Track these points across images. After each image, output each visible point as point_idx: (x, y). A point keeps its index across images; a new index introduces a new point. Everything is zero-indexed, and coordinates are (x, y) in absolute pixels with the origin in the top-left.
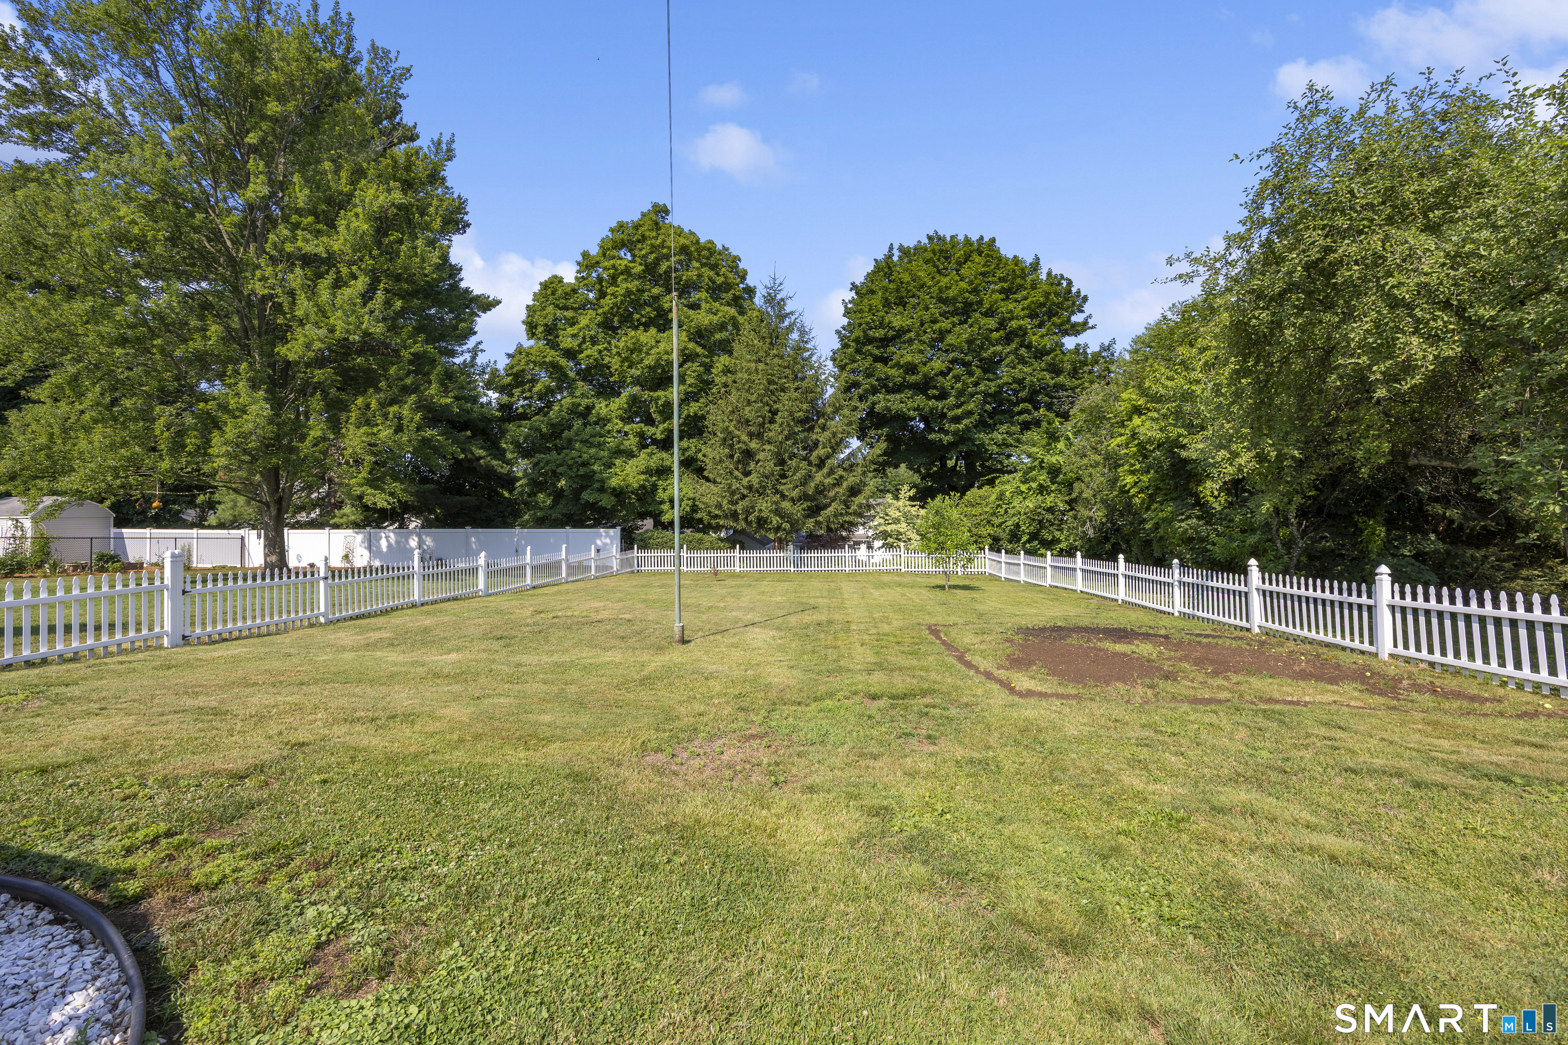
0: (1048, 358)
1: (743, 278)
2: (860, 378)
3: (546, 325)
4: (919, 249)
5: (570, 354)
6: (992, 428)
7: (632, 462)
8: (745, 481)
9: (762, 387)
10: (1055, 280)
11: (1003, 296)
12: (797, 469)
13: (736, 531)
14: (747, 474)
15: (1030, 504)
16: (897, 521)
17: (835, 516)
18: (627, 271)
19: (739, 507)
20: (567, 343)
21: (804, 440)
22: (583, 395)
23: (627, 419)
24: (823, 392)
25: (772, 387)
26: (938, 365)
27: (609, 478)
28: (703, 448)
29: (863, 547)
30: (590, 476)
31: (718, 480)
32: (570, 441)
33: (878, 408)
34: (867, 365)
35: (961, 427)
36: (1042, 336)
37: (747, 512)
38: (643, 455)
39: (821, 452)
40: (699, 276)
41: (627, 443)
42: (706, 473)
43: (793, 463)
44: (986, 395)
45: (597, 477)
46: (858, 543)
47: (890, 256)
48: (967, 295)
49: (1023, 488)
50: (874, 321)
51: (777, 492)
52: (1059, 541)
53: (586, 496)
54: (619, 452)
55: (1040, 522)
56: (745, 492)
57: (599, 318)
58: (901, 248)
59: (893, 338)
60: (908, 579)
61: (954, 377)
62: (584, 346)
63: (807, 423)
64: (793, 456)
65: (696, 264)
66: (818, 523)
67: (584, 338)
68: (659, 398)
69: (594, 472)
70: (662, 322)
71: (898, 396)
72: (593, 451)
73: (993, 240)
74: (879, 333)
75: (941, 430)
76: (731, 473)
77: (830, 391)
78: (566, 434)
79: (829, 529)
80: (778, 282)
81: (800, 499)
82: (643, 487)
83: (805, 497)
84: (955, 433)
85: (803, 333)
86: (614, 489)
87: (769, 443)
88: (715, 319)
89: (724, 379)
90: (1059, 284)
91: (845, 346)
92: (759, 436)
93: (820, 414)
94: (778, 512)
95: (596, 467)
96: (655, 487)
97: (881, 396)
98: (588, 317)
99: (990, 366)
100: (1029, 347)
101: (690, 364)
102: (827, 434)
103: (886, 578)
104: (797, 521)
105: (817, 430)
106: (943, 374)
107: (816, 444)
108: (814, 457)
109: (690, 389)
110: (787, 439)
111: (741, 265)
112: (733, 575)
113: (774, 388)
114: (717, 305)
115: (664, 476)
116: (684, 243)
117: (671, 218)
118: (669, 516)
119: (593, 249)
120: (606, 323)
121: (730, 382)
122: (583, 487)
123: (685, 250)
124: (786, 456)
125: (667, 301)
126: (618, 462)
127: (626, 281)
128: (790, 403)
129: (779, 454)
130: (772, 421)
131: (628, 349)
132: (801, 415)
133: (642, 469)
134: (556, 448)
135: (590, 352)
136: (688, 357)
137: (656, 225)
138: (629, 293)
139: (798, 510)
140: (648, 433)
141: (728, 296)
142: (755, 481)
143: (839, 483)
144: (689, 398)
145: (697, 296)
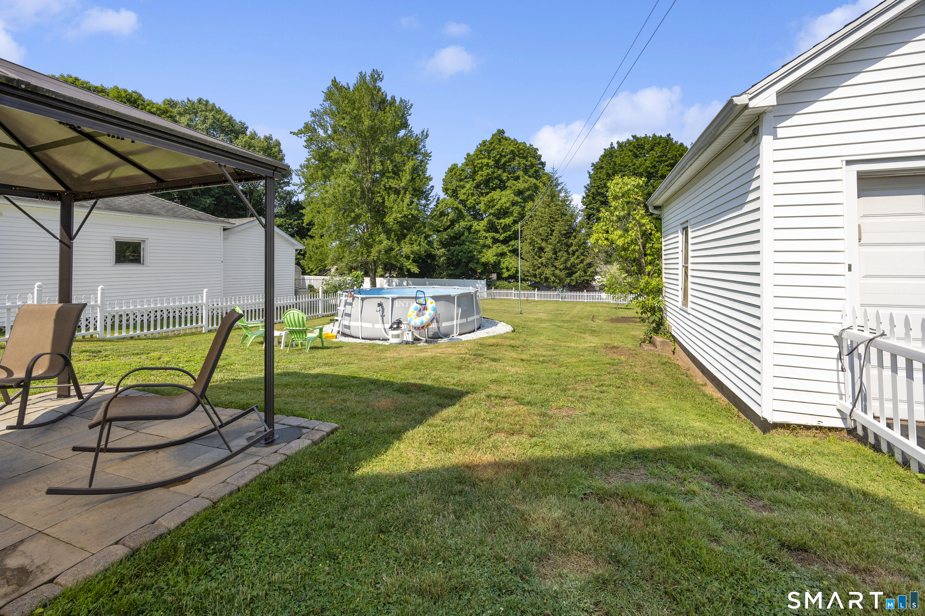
1: (540, 159)
2: (594, 212)
3: (453, 189)
4: (627, 143)
5: (463, 202)
7: (490, 251)
8: (540, 260)
9: (547, 220)
12: (562, 256)
13: (535, 282)
14: (540, 257)
17: (580, 277)
18: (487, 165)
19: (537, 272)
20: (462, 197)
21: (566, 243)
22: (469, 221)
23: (487, 231)
24: (575, 218)
25: (552, 220)
27: (481, 258)
28: (520, 244)
30: (473, 257)
31: (528, 260)
32: (464, 241)
34: (597, 205)
37: (541, 274)
38: (494, 248)
39: (573, 248)
40: (519, 163)
41: (487, 242)
42: (522, 256)
43: (561, 253)
45: (476, 257)
47: (612, 148)
50: (601, 184)
51: (553, 266)
53: (471, 265)
54: (484, 246)
56: (540, 265)
57: (474, 185)
58: (618, 143)
62: (469, 198)
63: (568, 235)
64: (560, 250)
65: (517, 158)
66: (572, 280)
67: (468, 194)
68: (501, 223)
69: (474, 255)
70: (502, 186)
72: (473, 246)
73: (669, 135)
74: (604, 190)
76: (533, 257)
77: (579, 219)
78: (462, 238)
79: (577, 283)
80: (555, 170)
81: (564, 269)
82: (495, 262)
83: (566, 268)
85: (566, 192)
86: (483, 263)
87: (550, 244)
88: (526, 185)
89: (530, 214)
91: (588, 196)
92: (546, 241)
93: (575, 230)
94: (554, 275)
95: (475, 253)
96: (500, 262)
98: (470, 184)
101: (515, 207)
102: (576, 240)
103: (604, 305)
104: (562, 279)
105: (572, 238)
107: (571, 244)
108: (570, 250)
109: (515, 219)
110: (558, 243)
111: (539, 153)
112: (534, 301)
113: (553, 220)
114: (527, 177)
115: (504, 257)
116: (512, 148)
117: (506, 135)
118: (506, 275)
119: (472, 153)
120: (478, 186)
121: (533, 215)
122: (469, 262)
123: (512, 152)
124: (558, 250)
125: (504, 176)
126: (484, 251)
127: (487, 169)
128: (559, 227)
129: (554, 249)
130: (551, 235)
131: (489, 201)
132: (565, 232)
133: (494, 254)
134: (457, 244)
135: (471, 201)
136: (513, 204)
137: (500, 140)
138: (488, 174)
139: (563, 274)
140: (497, 237)
141: (532, 171)
142: (544, 261)
143: (582, 262)
144: (515, 222)
145: (518, 173)
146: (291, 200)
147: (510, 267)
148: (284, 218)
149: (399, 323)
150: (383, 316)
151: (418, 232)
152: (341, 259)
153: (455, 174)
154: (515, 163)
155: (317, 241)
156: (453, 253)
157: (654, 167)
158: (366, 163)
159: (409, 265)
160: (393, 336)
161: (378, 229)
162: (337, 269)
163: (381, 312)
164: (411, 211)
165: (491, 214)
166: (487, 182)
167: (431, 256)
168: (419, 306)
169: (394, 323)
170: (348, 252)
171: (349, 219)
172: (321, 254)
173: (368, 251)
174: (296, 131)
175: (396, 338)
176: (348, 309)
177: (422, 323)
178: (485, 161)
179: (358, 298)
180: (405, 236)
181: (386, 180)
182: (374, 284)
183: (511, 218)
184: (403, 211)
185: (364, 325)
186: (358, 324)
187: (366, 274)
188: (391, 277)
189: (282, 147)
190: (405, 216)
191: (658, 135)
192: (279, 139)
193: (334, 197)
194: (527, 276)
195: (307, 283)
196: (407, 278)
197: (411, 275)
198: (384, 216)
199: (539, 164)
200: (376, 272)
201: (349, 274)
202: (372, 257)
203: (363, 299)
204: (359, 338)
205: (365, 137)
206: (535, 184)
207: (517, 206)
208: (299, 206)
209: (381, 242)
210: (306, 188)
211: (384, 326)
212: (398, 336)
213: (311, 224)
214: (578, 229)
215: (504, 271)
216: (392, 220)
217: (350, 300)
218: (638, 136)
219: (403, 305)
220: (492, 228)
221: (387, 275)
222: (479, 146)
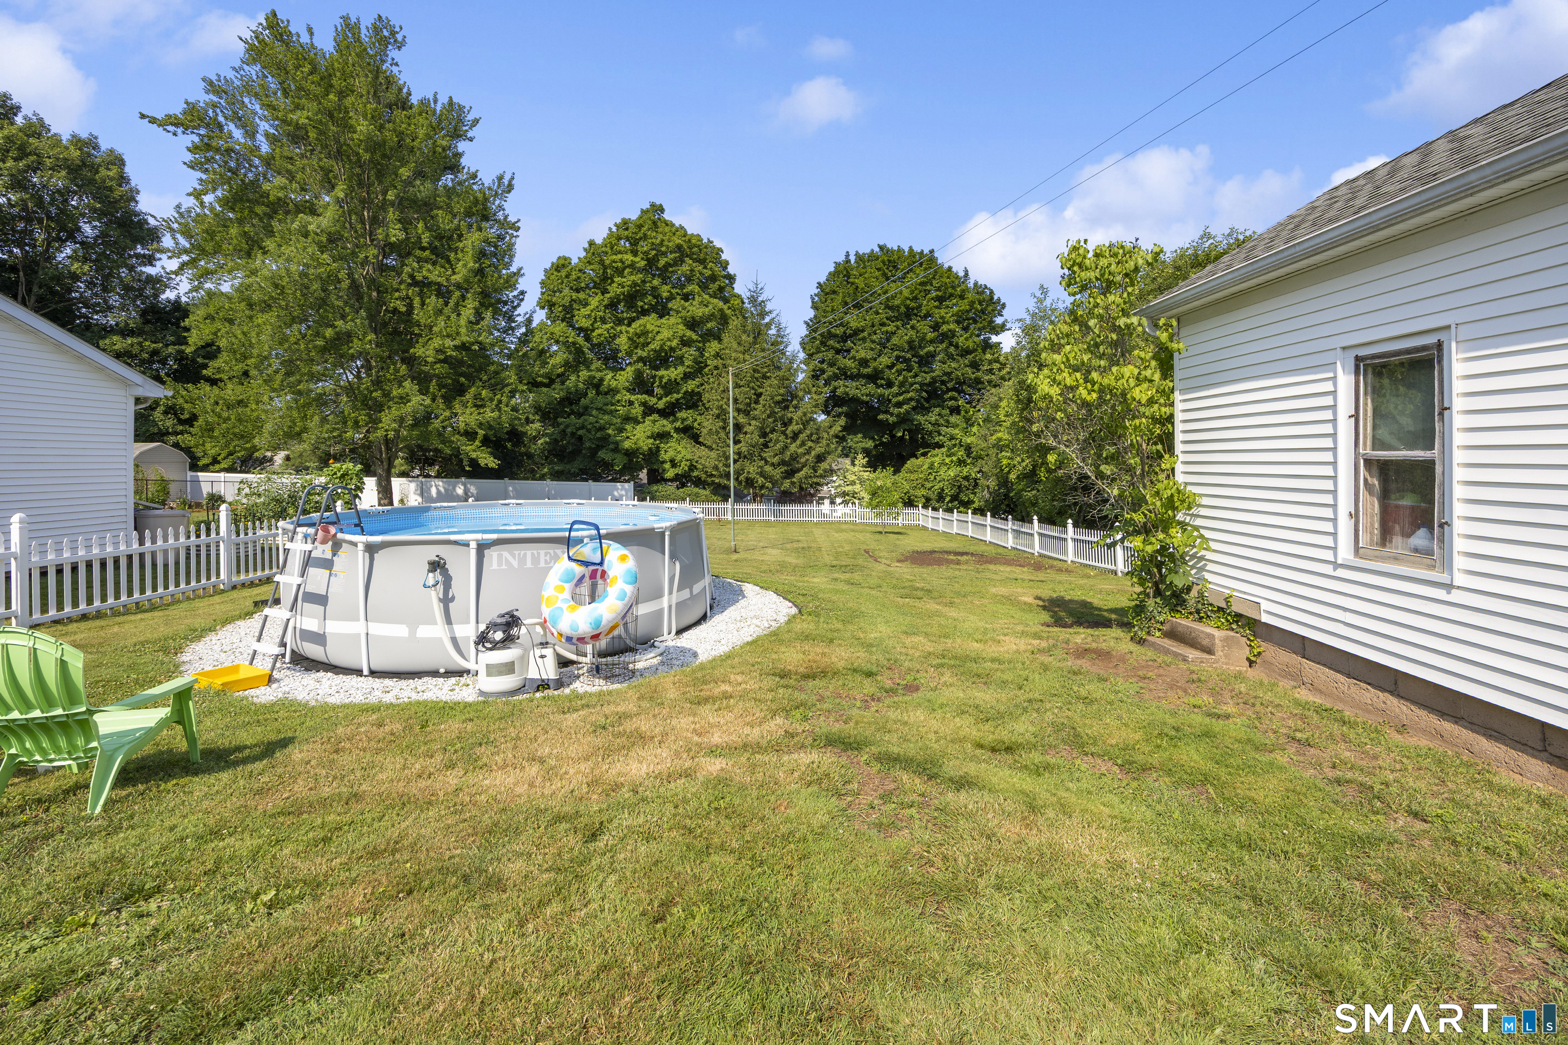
0: (970, 357)
1: (725, 268)
2: (825, 366)
3: (563, 306)
4: (872, 257)
5: (586, 333)
6: (927, 410)
7: (639, 428)
8: (736, 448)
9: (748, 375)
10: (980, 289)
11: (936, 304)
12: (777, 441)
14: (737, 443)
15: (952, 473)
16: (853, 483)
17: (806, 478)
18: (632, 266)
20: (585, 323)
21: (782, 418)
22: (599, 370)
23: (631, 391)
24: (795, 375)
25: (756, 375)
26: (885, 360)
27: (623, 441)
28: (699, 418)
29: (827, 502)
30: (606, 439)
31: (714, 446)
32: (586, 408)
33: (839, 392)
34: (830, 356)
35: (902, 410)
36: (966, 339)
37: (739, 473)
38: (647, 422)
39: (794, 427)
40: (692, 270)
41: (633, 412)
42: (701, 440)
43: (773, 436)
44: (922, 384)
45: (612, 439)
46: (822, 498)
47: (848, 261)
48: (908, 302)
49: (947, 460)
50: (835, 320)
51: (761, 458)
52: (973, 502)
53: (602, 454)
54: (627, 419)
55: (959, 487)
57: (606, 302)
58: (857, 254)
59: (851, 336)
60: (861, 527)
61: (897, 371)
62: (596, 325)
63: (784, 404)
64: (773, 431)
65: (688, 261)
66: (793, 483)
67: (595, 319)
68: (661, 377)
69: (609, 435)
70: (662, 311)
71: (854, 384)
72: (606, 417)
73: (932, 251)
74: (839, 331)
75: (887, 412)
76: (725, 442)
77: (801, 377)
78: (583, 401)
79: (801, 488)
80: (754, 290)
81: (779, 465)
82: (650, 449)
83: (783, 463)
84: (898, 416)
85: (779, 327)
86: (626, 450)
87: (754, 418)
88: (707, 310)
89: (715, 362)
90: (983, 292)
91: (812, 336)
92: (747, 413)
93: (794, 396)
94: (762, 474)
95: (610, 432)
96: (658, 449)
97: (841, 382)
98: (597, 299)
99: (926, 361)
100: (957, 347)
101: (686, 348)
102: (799, 413)
103: (844, 527)
104: (777, 481)
105: (791, 409)
106: (890, 367)
107: (791, 420)
108: (789, 432)
109: (687, 370)
110: (769, 417)
111: (724, 257)
113: (758, 376)
114: (707, 297)
115: (665, 440)
116: (678, 241)
117: (667, 216)
118: (670, 474)
119: (599, 241)
120: (612, 305)
121: (720, 366)
122: (599, 448)
123: (679, 247)
124: (768, 430)
125: (665, 291)
126: (628, 427)
127: (631, 274)
128: (770, 389)
129: (762, 428)
130: (757, 402)
131: (636, 334)
132: (779, 398)
133: (649, 433)
134: (573, 412)
135: (601, 331)
136: (685, 343)
137: (654, 223)
138: (635, 284)
139: (777, 473)
140: (651, 403)
141: (714, 287)
142: (744, 449)
143: (808, 452)
144: (687, 376)
145: (690, 288)
146: (156, 296)
147: (678, 458)
148: (139, 335)
149: (511, 622)
150: (446, 600)
151: (493, 381)
152: (299, 434)
153: (567, 276)
154: (685, 268)
155: (231, 391)
156: (564, 431)
157: (915, 298)
158: (363, 223)
159: (474, 451)
160: (493, 670)
161: (397, 371)
162: (288, 458)
163: (440, 587)
164: (479, 335)
165: (641, 359)
166: (631, 298)
167: (515, 435)
168: (578, 569)
169: (492, 626)
170: (316, 418)
171: (320, 343)
172: (240, 420)
173: (370, 417)
174: (160, 116)
175: (500, 673)
176: (317, 579)
177: (598, 623)
178: (629, 258)
179: (355, 544)
180: (461, 391)
181: (415, 265)
182: (385, 492)
183: (681, 369)
184: (458, 333)
185: (376, 629)
186: (358, 627)
187: (368, 471)
188: (425, 477)
189: (128, 169)
190: (464, 347)
191: (917, 249)
192: (119, 149)
193: (276, 286)
194: (712, 476)
195: (206, 489)
196: (463, 479)
197: (477, 472)
198: (411, 343)
199: (725, 277)
200: (391, 465)
201: (321, 469)
202: (380, 433)
203: (371, 549)
204: (359, 672)
205: (359, 163)
206: (721, 310)
207: (690, 346)
208: (179, 310)
209: (404, 399)
210: (193, 262)
211: (452, 631)
212: (508, 668)
213: (210, 351)
214: (801, 394)
215: (667, 466)
216: (431, 352)
217: (323, 551)
218: (889, 246)
219: (515, 564)
220: (641, 385)
221: (417, 472)
222: (614, 229)
